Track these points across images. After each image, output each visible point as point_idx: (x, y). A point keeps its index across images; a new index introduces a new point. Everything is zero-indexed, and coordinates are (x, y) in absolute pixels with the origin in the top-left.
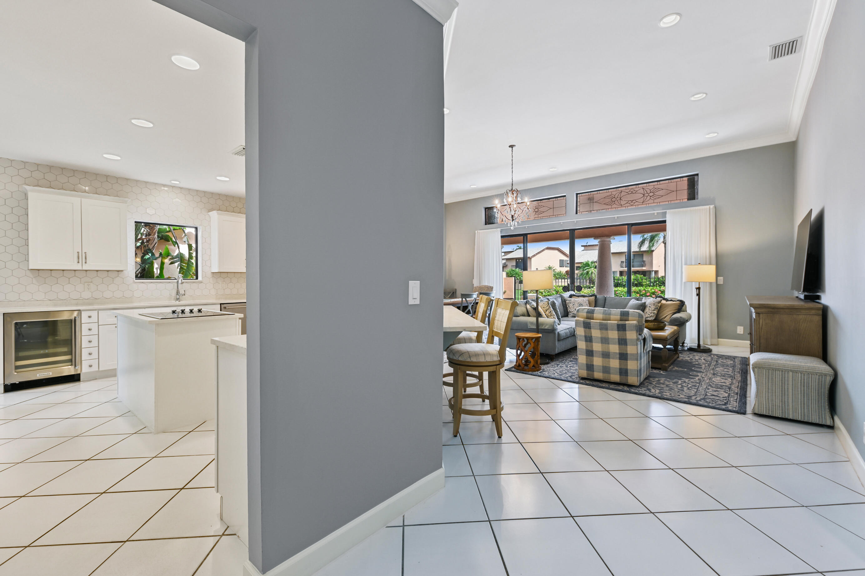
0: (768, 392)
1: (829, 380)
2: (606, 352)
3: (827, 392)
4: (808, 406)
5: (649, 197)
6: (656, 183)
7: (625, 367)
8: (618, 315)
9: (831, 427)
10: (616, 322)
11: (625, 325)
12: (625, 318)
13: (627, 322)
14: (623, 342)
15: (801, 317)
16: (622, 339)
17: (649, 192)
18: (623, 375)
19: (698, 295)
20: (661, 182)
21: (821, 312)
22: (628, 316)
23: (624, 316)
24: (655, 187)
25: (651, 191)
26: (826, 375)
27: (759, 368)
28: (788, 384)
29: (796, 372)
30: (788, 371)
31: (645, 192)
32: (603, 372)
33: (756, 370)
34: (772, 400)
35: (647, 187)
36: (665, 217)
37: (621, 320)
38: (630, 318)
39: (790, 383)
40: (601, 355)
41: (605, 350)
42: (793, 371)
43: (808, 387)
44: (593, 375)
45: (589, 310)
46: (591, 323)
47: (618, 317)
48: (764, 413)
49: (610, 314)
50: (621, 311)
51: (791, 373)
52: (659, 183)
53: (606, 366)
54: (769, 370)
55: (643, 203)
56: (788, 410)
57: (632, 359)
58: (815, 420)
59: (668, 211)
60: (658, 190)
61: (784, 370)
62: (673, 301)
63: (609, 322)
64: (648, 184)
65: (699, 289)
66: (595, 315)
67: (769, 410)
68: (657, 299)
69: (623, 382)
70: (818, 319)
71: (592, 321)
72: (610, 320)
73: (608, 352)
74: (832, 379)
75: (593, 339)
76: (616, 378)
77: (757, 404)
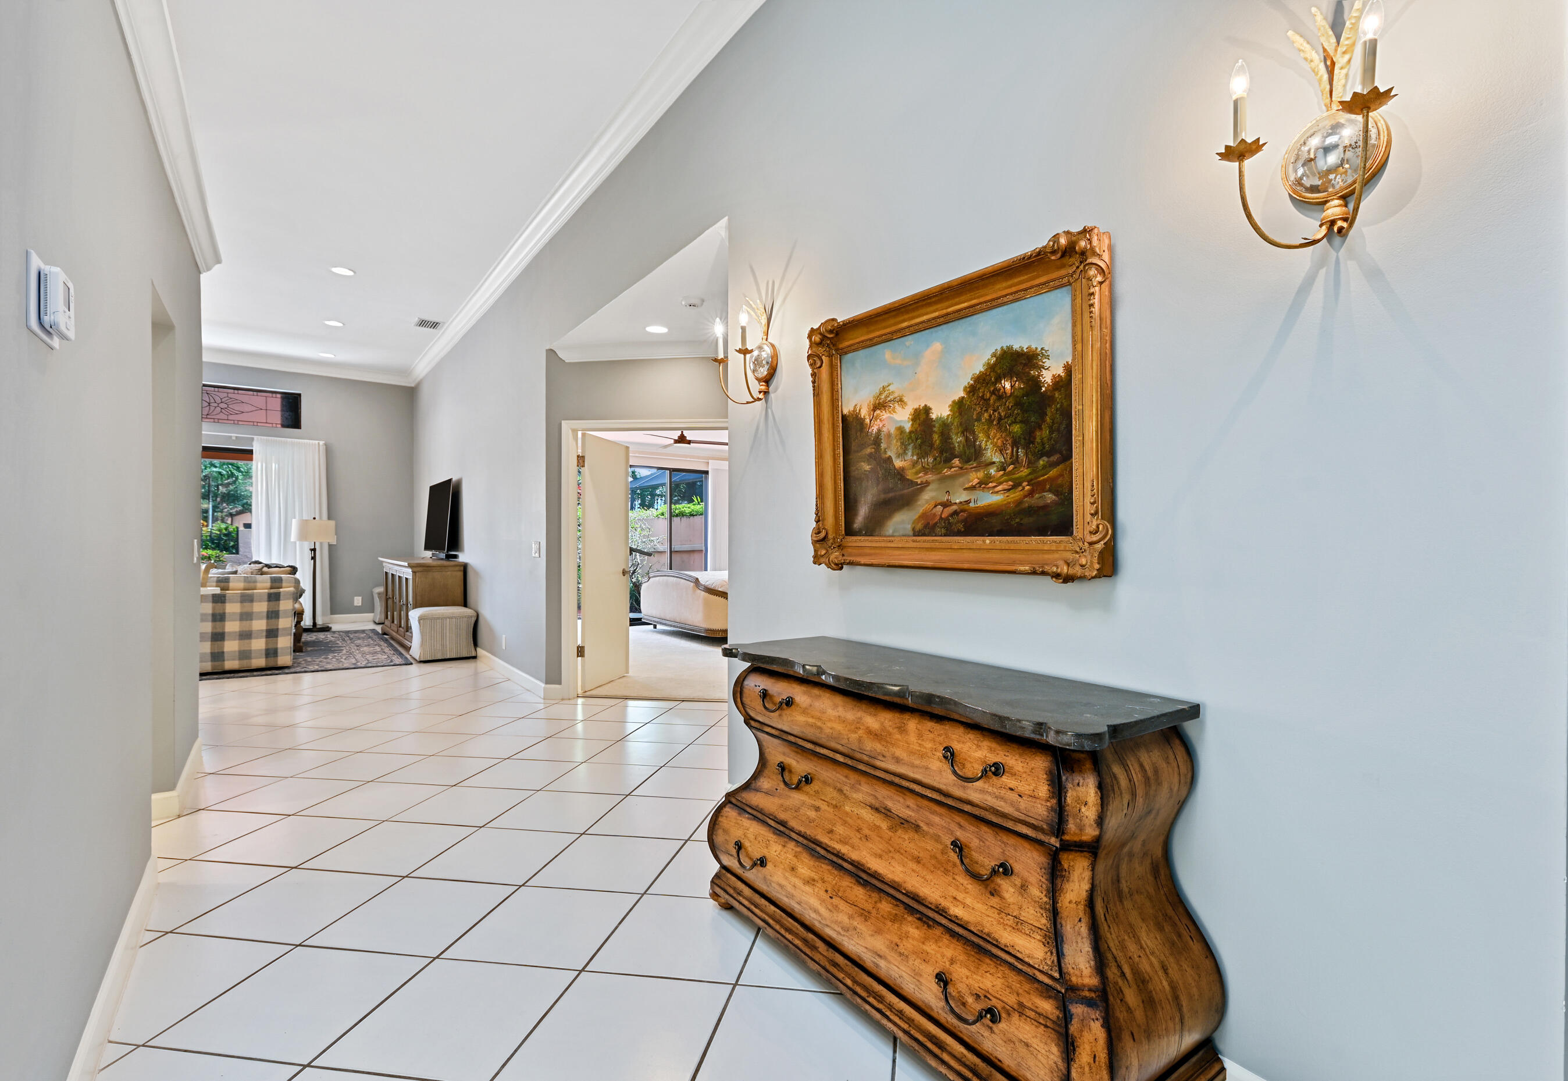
0: (431, 640)
1: (473, 620)
2: (246, 631)
3: (472, 630)
4: (460, 644)
5: (218, 409)
6: (232, 391)
7: (275, 646)
8: (267, 583)
9: (475, 657)
10: (266, 591)
11: (280, 593)
12: (277, 585)
13: (281, 590)
14: (273, 615)
15: (449, 573)
16: (272, 612)
17: (218, 400)
18: (271, 657)
19: (314, 558)
20: (240, 392)
21: (462, 568)
22: (282, 583)
23: (275, 582)
24: (230, 395)
25: (223, 400)
26: (471, 617)
27: (424, 619)
28: (446, 629)
29: (452, 618)
30: (446, 618)
31: (212, 401)
32: (240, 659)
33: (422, 621)
34: (434, 646)
35: (214, 393)
36: (252, 447)
37: (271, 588)
38: (284, 584)
39: (448, 628)
40: (237, 637)
41: (244, 629)
42: (449, 618)
43: (460, 629)
44: (223, 665)
45: (220, 578)
46: (227, 595)
47: (268, 585)
48: (429, 659)
49: (255, 582)
50: (271, 577)
51: (448, 620)
52: (236, 391)
53: (244, 651)
54: (431, 620)
55: (208, 416)
56: (446, 651)
57: (284, 635)
58: (465, 655)
59: (255, 437)
60: (234, 402)
61: (443, 618)
62: (280, 567)
63: (255, 591)
64: (216, 389)
65: (314, 550)
66: (231, 585)
67: (432, 655)
68: (252, 565)
69: (271, 664)
70: (461, 574)
71: (227, 592)
72: (256, 589)
73: (249, 631)
74: (475, 619)
75: (227, 617)
76: (261, 662)
77: (422, 653)
